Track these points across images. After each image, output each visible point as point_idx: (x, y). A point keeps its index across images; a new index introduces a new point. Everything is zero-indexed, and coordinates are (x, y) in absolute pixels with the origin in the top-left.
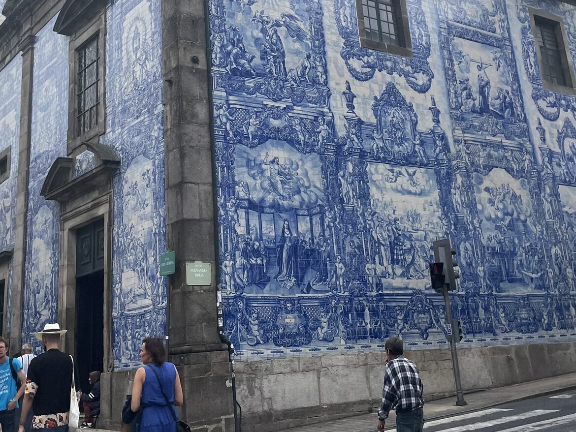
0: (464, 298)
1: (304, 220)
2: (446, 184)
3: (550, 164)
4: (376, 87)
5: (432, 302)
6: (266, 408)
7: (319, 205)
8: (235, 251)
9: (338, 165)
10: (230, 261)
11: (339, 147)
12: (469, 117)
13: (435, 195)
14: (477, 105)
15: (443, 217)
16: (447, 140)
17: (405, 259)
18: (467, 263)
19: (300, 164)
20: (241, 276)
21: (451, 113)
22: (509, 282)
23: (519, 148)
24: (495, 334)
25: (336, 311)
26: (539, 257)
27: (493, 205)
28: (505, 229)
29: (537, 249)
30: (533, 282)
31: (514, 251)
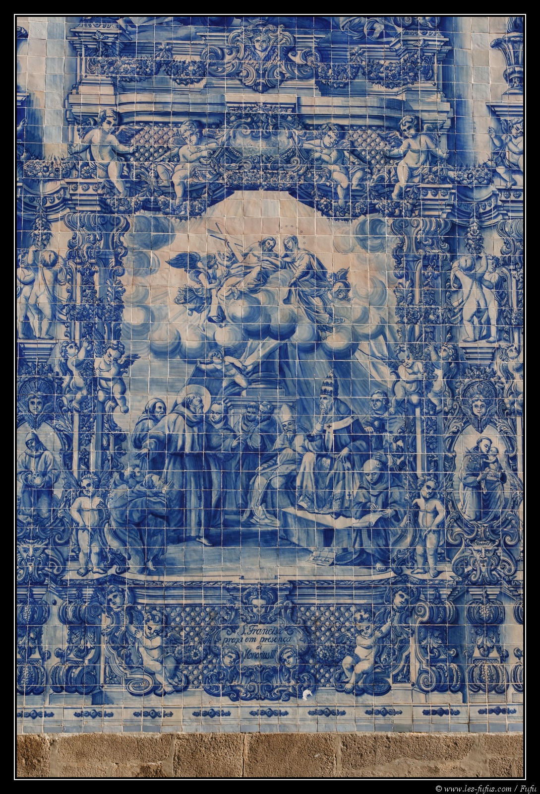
18: (28, 486)
22: (214, 541)
23: (380, 118)
24: (98, 697)
26: (384, 466)
27: (198, 310)
28: (241, 380)
29: (380, 439)
30: (334, 542)
31: (264, 447)
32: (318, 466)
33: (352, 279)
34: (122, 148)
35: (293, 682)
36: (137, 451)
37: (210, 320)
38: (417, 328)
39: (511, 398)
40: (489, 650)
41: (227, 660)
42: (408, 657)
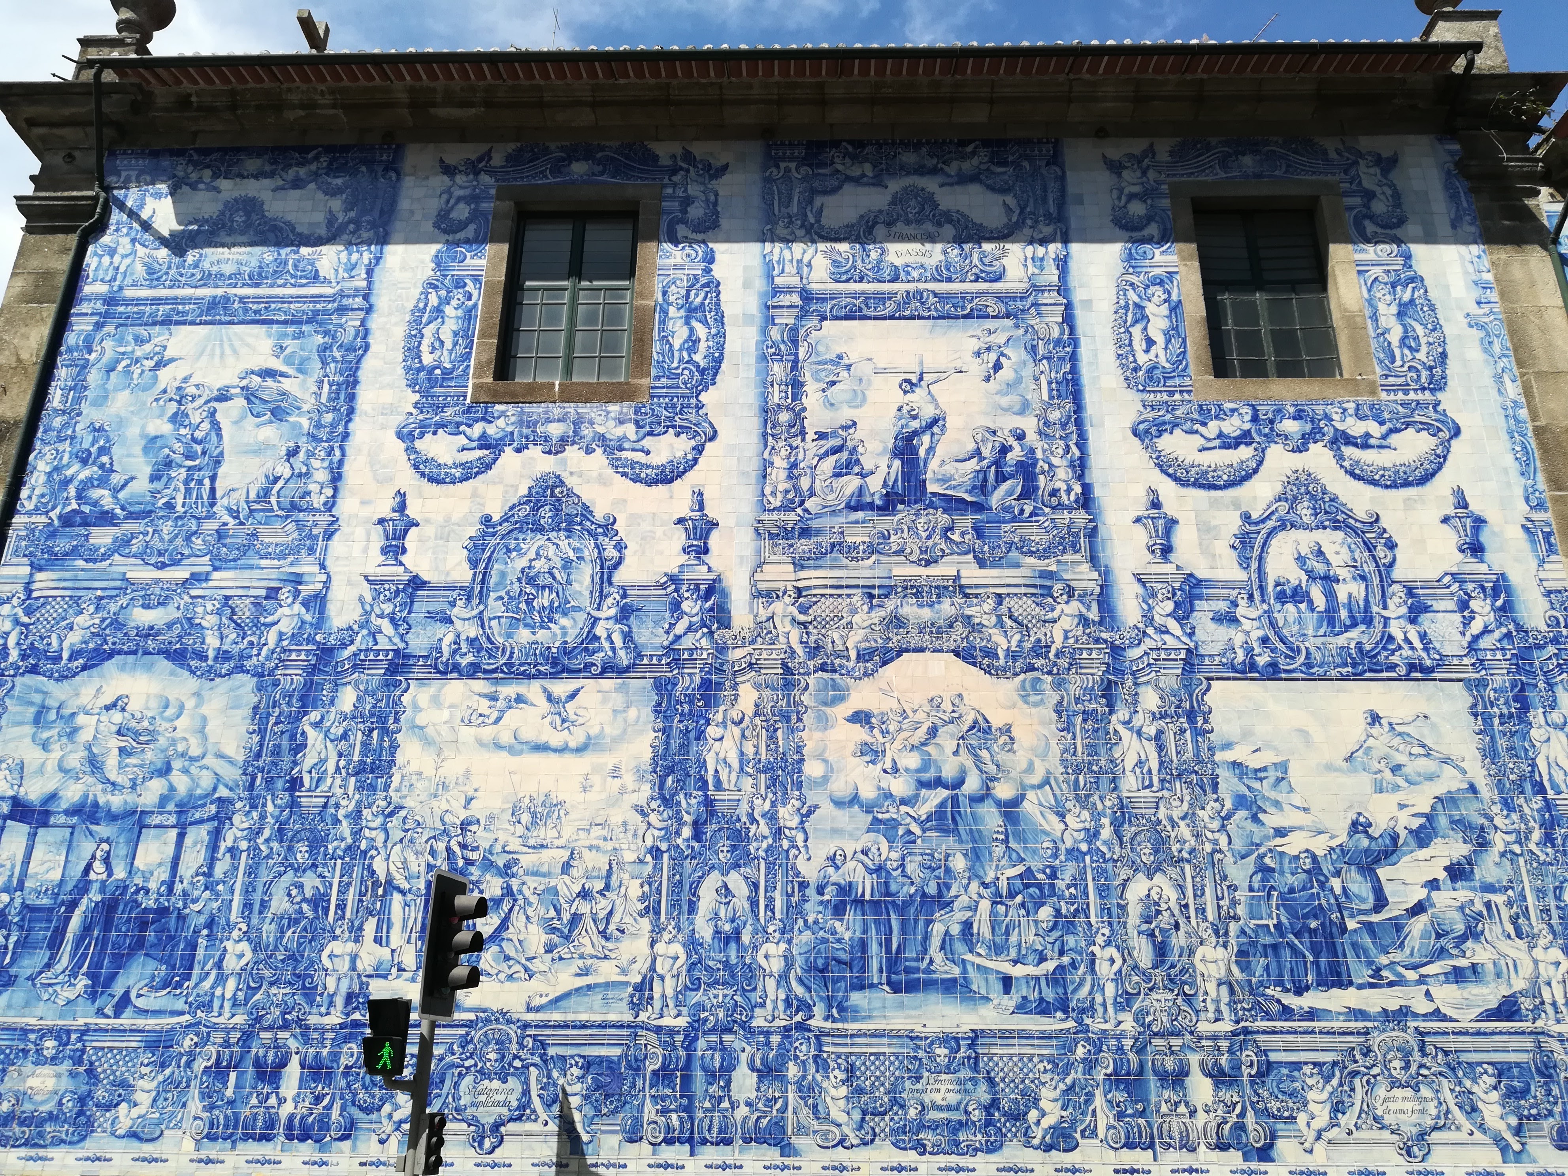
0: (679, 1038)
1: (157, 837)
2: (689, 715)
4: (493, 493)
5: (544, 1045)
7: (219, 799)
9: (308, 697)
11: (327, 652)
12: (836, 522)
13: (639, 749)
14: (875, 487)
15: (654, 805)
16: (724, 594)
18: (717, 932)
19: (190, 704)
21: (759, 522)
22: (896, 988)
23: (1035, 586)
24: (787, 1149)
25: (189, 1064)
26: (1058, 912)
27: (873, 762)
28: (915, 829)
29: (1052, 886)
30: (1013, 990)
31: (940, 894)
32: (993, 913)
33: (1015, 733)
34: (802, 618)
35: (979, 1137)
36: (821, 898)
37: (885, 771)
38: (1081, 778)
39: (1178, 846)
40: (1177, 1104)
41: (912, 1113)
42: (1094, 1111)
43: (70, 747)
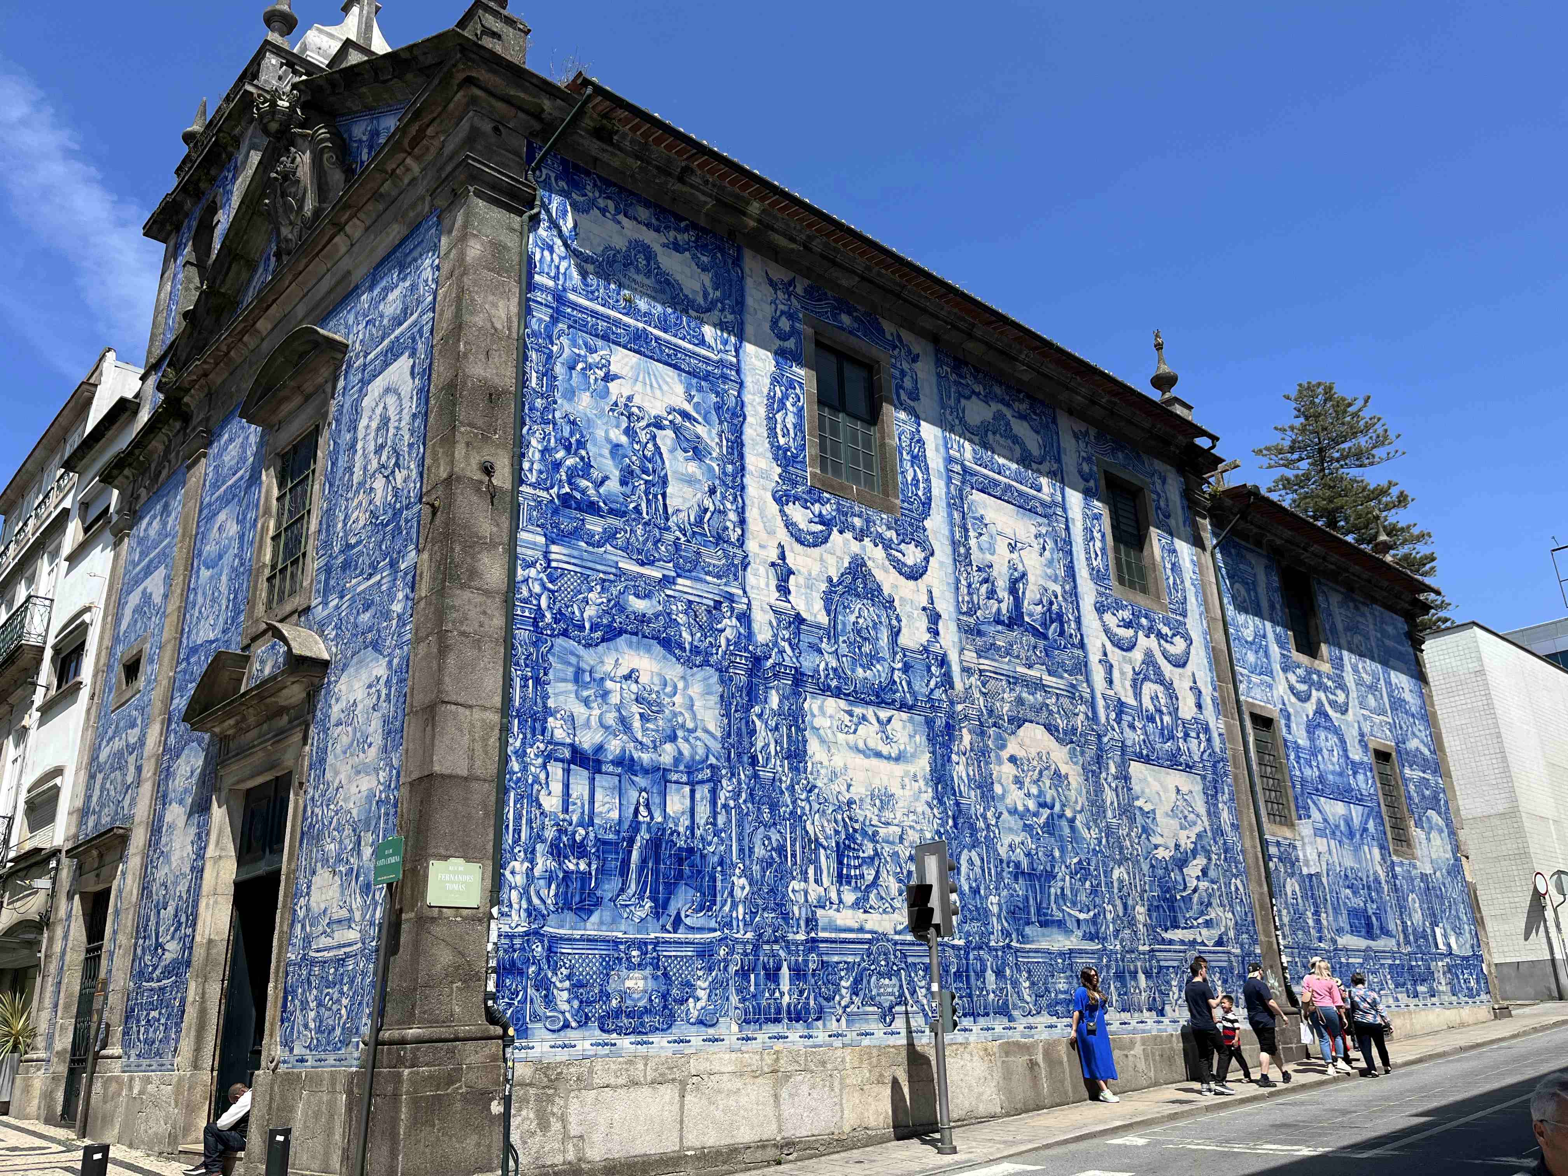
0: (962, 952)
1: (678, 791)
2: (943, 745)
3: (1119, 723)
4: (831, 560)
5: (905, 956)
6: (571, 1156)
7: (711, 765)
8: (535, 844)
9: (752, 695)
10: (522, 862)
11: (757, 661)
12: (991, 629)
13: (923, 763)
14: (1004, 611)
15: (935, 802)
16: (949, 666)
17: (862, 876)
18: (970, 887)
19: (680, 685)
20: (544, 892)
21: (958, 619)
22: (1041, 925)
23: (1069, 691)
24: (1011, 1019)
25: (726, 968)
26: (1092, 884)
27: (1020, 788)
28: (1040, 831)
29: (1089, 869)
30: (1081, 927)
31: (1052, 871)
33: (1069, 779)
34: (983, 690)
36: (1008, 869)
37: (1025, 795)
38: (1094, 809)
39: (1126, 851)
40: (1135, 988)
43: (605, 707)
